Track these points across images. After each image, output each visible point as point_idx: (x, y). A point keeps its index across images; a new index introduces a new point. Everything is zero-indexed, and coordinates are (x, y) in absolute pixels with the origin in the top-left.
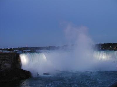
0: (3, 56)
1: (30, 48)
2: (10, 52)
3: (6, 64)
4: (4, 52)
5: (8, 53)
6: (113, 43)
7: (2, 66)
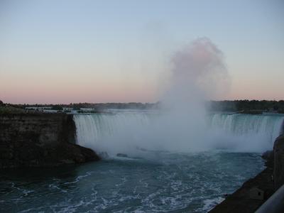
0: (43, 119)
1: (94, 105)
2: (56, 111)
3: (48, 135)
4: (44, 111)
5: (51, 113)
6: (250, 100)
7: (41, 138)
